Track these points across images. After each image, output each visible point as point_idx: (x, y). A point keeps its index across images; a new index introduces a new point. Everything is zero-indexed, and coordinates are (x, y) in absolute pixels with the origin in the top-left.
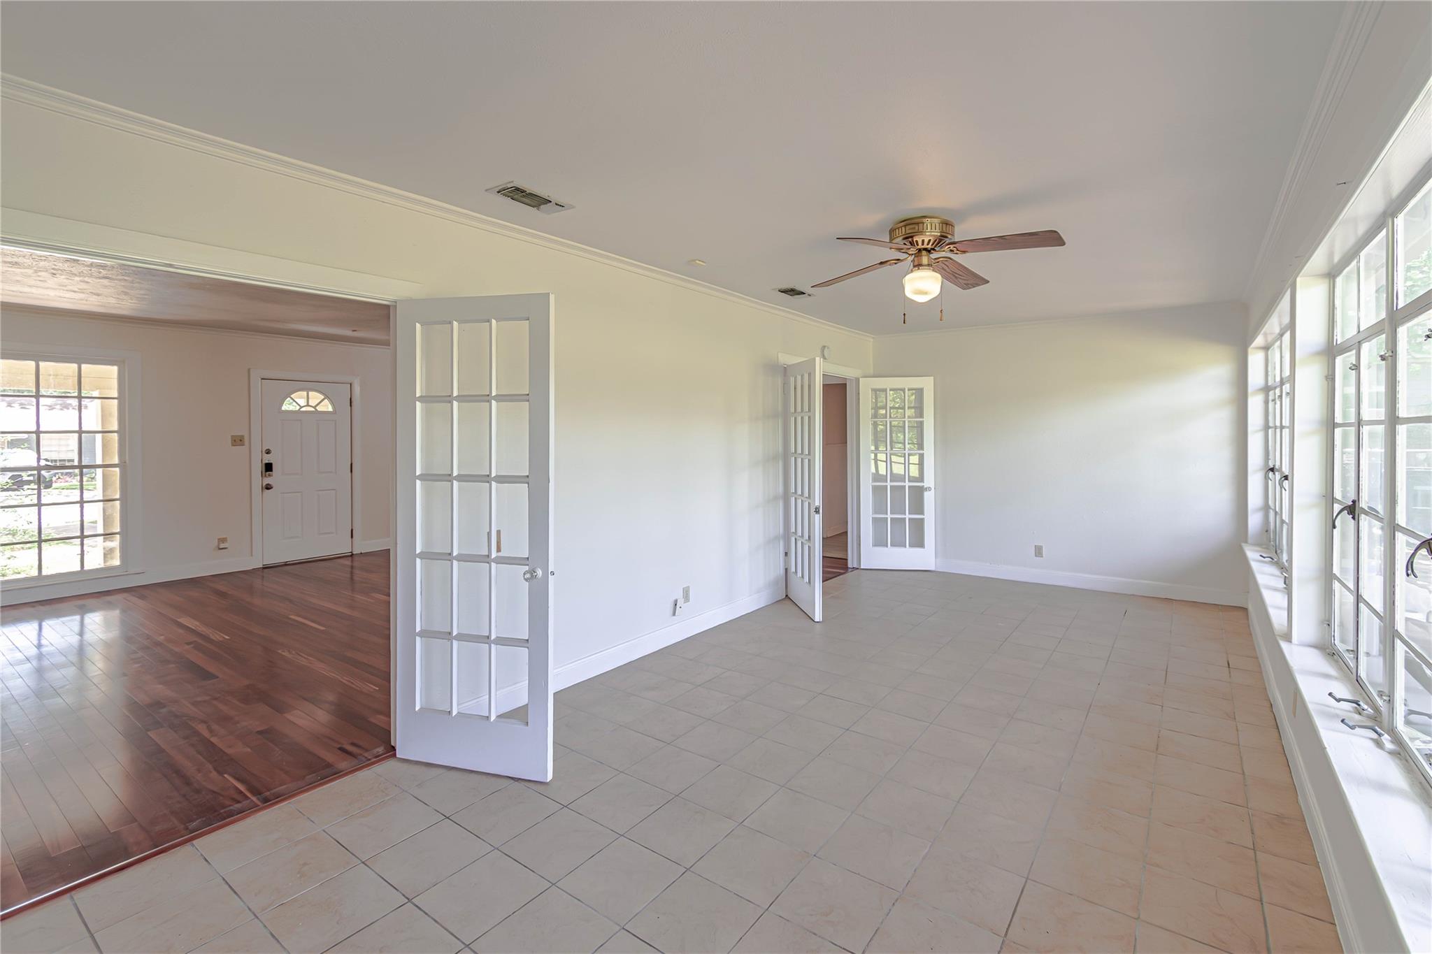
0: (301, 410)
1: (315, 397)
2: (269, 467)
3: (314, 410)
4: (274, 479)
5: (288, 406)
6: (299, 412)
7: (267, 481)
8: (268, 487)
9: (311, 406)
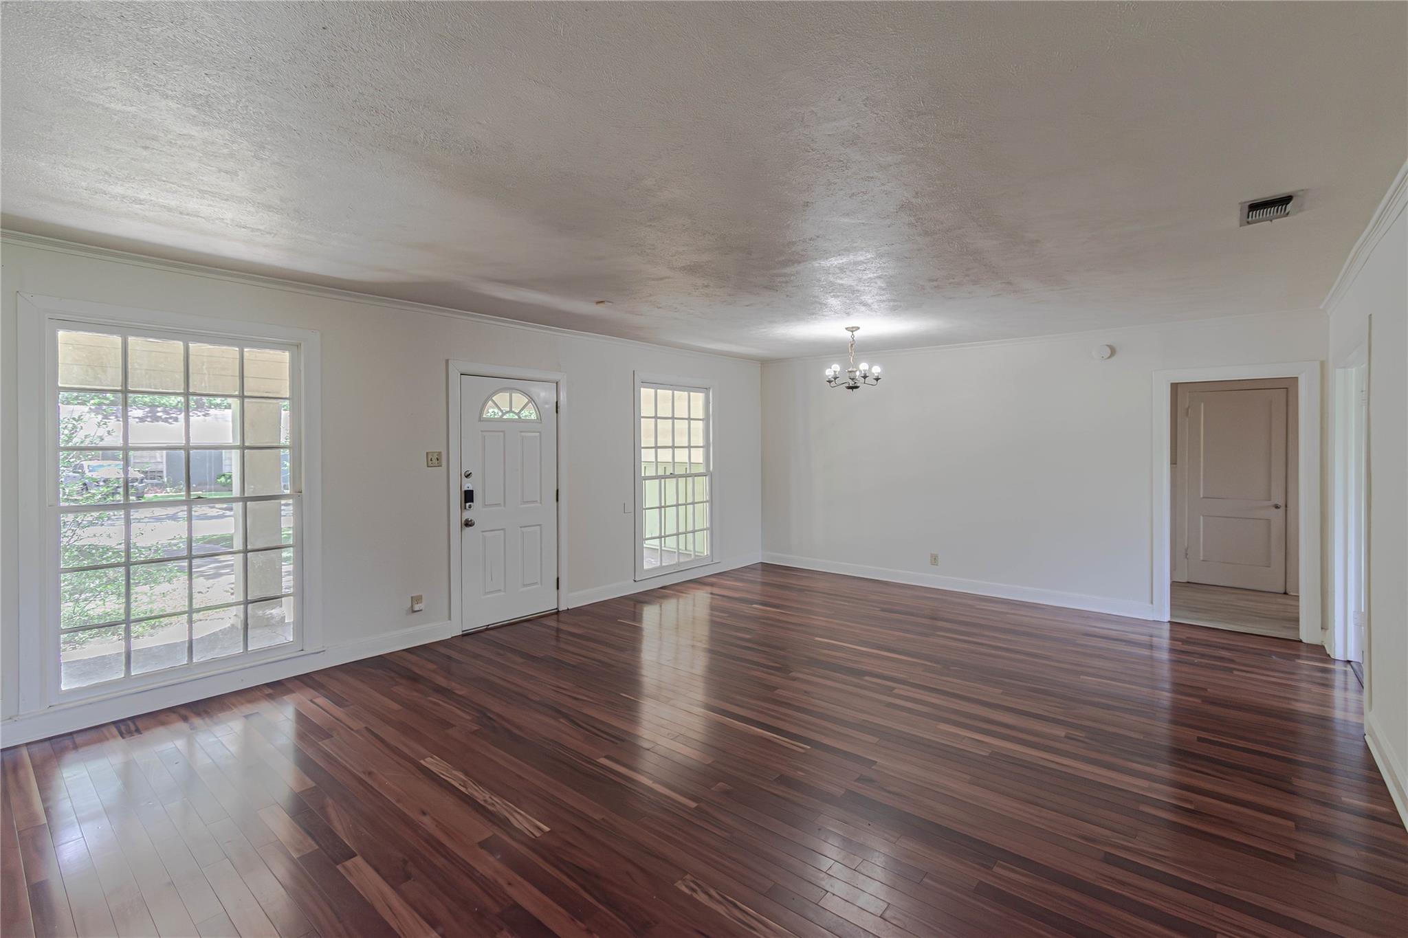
0: (505, 417)
1: (519, 399)
2: (468, 496)
3: (516, 417)
4: (475, 512)
5: (491, 412)
6: (500, 420)
7: (468, 515)
8: (468, 524)
9: (514, 412)
